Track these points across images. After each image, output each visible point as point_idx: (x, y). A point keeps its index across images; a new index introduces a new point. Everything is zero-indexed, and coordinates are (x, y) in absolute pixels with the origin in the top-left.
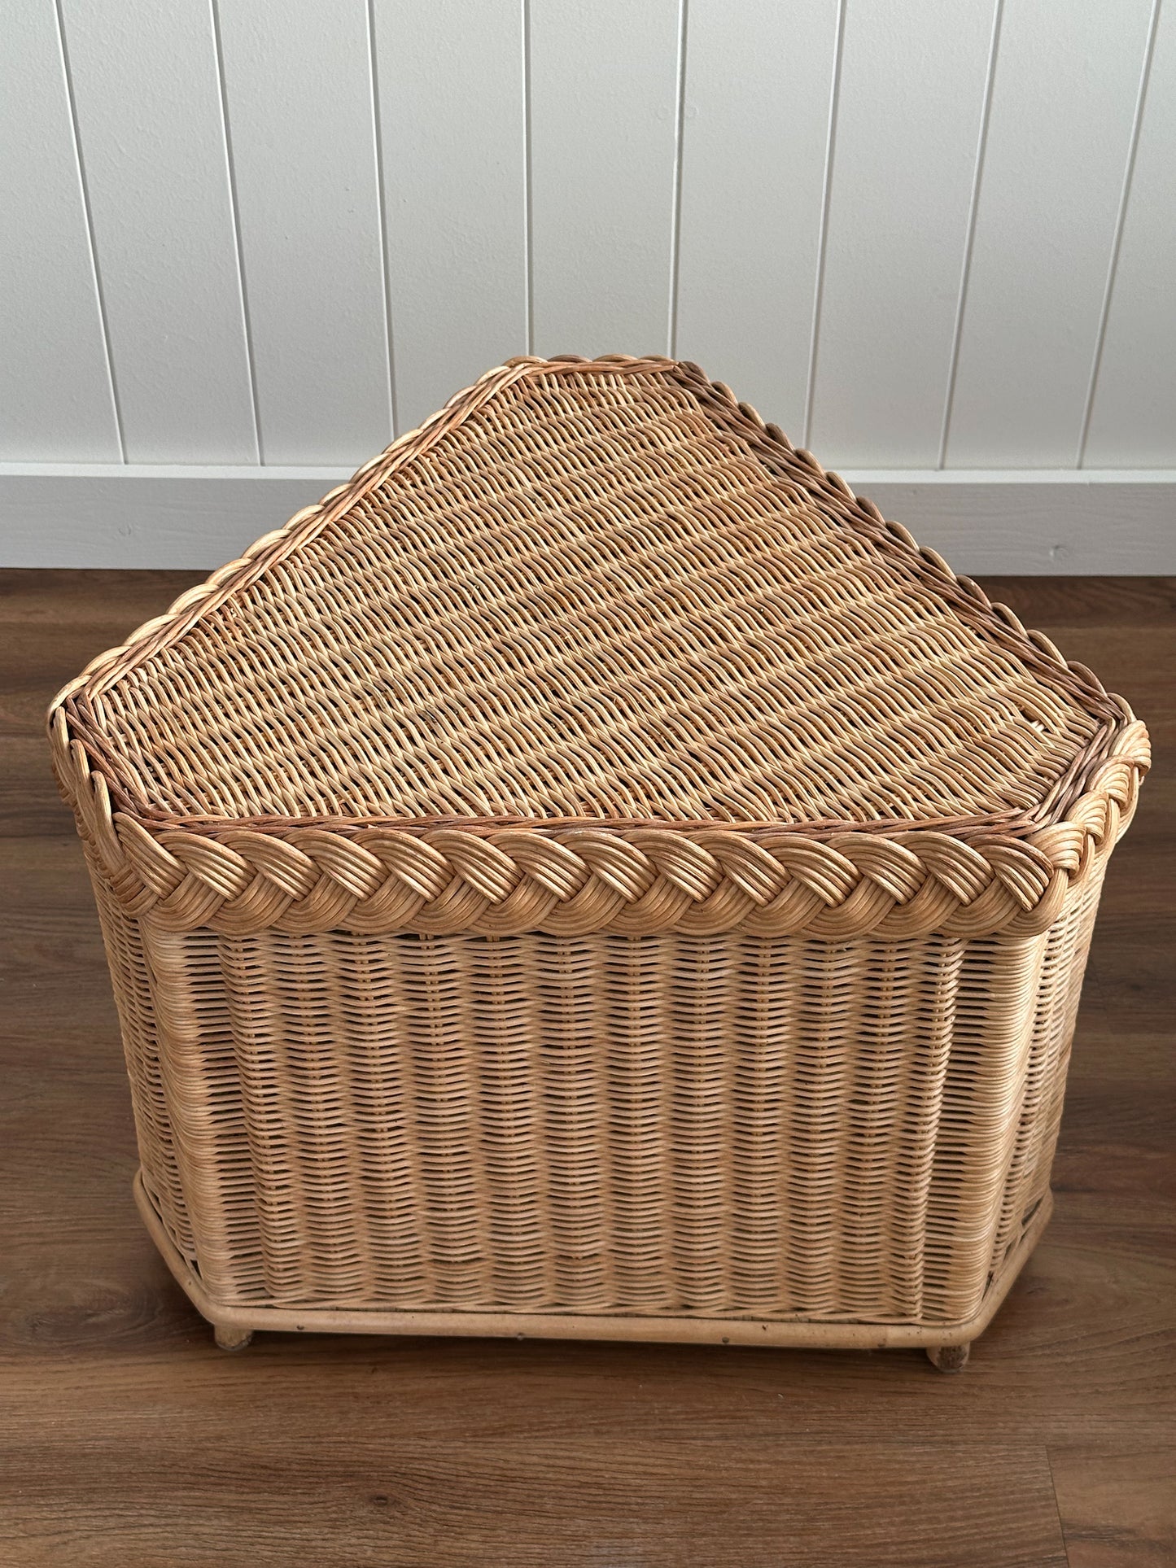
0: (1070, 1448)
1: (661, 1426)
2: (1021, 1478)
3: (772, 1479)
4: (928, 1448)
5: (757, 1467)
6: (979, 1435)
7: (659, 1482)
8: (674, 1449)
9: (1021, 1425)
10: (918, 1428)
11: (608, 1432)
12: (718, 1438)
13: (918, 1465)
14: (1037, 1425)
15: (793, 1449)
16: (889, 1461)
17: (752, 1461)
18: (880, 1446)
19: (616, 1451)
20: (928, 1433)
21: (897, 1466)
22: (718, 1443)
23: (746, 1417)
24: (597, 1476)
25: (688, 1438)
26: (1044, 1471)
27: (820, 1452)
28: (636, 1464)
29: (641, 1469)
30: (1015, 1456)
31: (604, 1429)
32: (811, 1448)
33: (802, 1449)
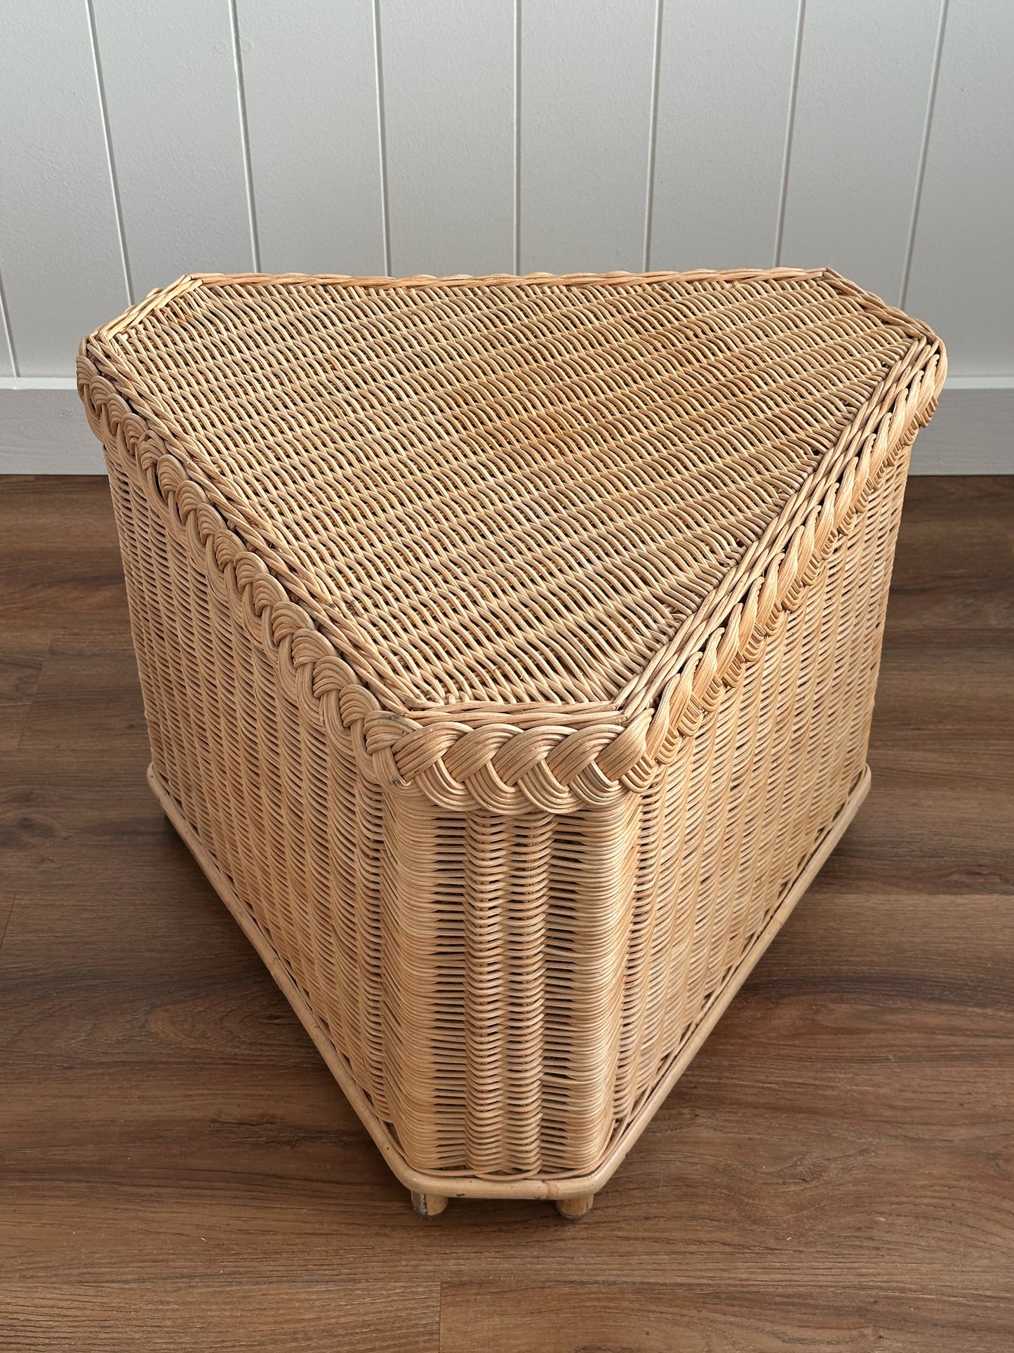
0: (463, 1284)
1: (84, 1270)
2: (411, 1314)
3: (177, 1319)
4: (331, 1287)
5: (166, 1307)
6: (381, 1273)
7: (70, 1324)
8: (91, 1292)
9: (423, 1263)
10: (326, 1267)
11: (32, 1277)
12: (135, 1281)
13: (317, 1303)
14: (437, 1262)
15: (204, 1290)
16: (291, 1300)
17: (162, 1303)
18: (285, 1285)
19: (37, 1295)
20: (334, 1272)
21: (297, 1305)
22: (135, 1286)
23: (167, 1261)
24: (12, 1319)
25: (106, 1282)
26: (434, 1307)
27: (228, 1292)
28: (52, 1307)
29: (56, 1311)
30: (409, 1293)
31: (30, 1273)
32: (220, 1289)
33: (211, 1290)
